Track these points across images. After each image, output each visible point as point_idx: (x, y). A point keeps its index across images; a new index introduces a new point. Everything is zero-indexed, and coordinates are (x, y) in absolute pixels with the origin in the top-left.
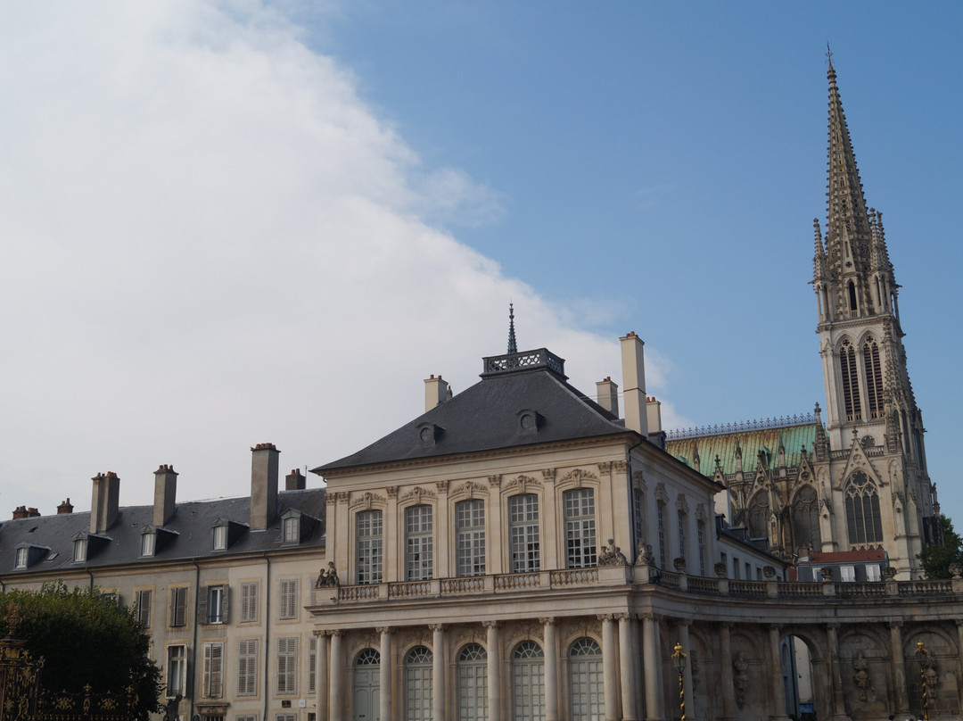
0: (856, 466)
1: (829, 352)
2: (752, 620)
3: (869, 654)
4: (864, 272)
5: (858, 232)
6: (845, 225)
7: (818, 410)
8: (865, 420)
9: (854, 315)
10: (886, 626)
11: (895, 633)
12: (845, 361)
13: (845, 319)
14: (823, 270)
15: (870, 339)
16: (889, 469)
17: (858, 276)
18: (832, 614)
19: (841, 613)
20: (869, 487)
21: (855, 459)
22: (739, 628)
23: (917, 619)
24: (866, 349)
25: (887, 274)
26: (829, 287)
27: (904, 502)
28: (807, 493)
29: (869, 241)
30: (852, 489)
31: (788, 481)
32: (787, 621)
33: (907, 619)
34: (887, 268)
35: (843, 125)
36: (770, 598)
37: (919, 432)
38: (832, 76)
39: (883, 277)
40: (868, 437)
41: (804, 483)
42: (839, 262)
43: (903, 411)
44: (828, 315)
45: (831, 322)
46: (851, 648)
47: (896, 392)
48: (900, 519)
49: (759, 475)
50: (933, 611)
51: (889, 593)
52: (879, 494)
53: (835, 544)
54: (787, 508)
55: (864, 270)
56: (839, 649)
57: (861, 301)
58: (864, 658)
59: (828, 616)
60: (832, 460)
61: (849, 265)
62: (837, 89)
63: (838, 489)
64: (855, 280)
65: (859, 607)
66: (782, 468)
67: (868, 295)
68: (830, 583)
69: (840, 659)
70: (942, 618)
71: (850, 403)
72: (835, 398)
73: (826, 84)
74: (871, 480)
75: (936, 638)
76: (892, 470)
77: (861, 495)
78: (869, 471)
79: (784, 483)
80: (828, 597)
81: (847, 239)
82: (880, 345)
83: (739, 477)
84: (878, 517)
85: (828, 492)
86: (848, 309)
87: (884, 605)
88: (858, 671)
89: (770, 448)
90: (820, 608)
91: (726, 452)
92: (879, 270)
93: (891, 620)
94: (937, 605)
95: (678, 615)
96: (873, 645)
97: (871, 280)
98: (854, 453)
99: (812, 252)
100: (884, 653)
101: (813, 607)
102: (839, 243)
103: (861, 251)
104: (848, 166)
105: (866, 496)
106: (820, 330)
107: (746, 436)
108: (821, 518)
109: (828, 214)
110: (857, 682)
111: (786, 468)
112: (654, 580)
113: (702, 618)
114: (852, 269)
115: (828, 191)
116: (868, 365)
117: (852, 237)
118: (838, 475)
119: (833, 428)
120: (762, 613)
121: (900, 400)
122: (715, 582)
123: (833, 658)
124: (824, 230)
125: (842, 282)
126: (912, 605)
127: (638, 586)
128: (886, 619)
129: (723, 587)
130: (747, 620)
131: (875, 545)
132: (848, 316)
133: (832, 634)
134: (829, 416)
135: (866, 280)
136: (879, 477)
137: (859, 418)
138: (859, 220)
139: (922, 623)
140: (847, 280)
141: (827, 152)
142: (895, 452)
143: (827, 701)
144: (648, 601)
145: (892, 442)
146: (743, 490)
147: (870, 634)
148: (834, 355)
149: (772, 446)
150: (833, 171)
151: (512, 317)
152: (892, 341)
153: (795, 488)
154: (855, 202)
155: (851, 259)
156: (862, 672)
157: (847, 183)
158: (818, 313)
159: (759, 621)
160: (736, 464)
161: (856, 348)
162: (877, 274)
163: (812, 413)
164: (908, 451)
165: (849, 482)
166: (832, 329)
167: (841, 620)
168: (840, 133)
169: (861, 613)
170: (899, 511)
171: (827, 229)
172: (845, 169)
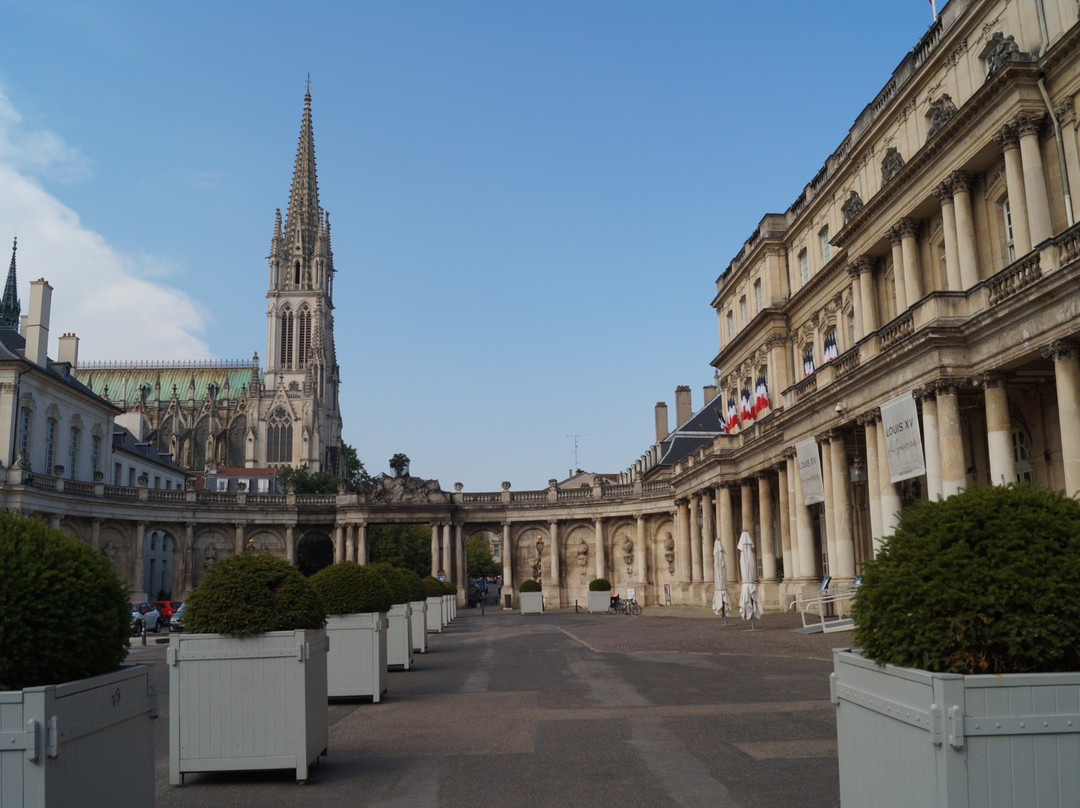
0: (279, 403)
1: (274, 314)
2: (122, 517)
3: (219, 546)
4: (309, 256)
5: (309, 224)
6: (299, 217)
7: (256, 358)
8: (294, 369)
9: (297, 288)
10: (234, 526)
11: (240, 532)
12: (285, 322)
13: (289, 290)
14: (277, 249)
15: (306, 308)
16: (302, 408)
17: (304, 258)
18: (191, 515)
19: (198, 515)
20: (287, 421)
21: (279, 398)
22: (109, 523)
23: (257, 522)
24: (302, 315)
25: (325, 260)
26: (281, 264)
27: (311, 434)
28: (241, 420)
29: (316, 233)
30: (274, 421)
31: (229, 410)
32: (153, 519)
33: (249, 522)
34: (328, 255)
35: (311, 140)
36: (141, 501)
37: (334, 382)
38: (308, 99)
39: (322, 262)
40: (294, 382)
41: (241, 412)
42: (291, 246)
43: (322, 366)
44: (276, 285)
45: (277, 292)
46: (204, 542)
47: (319, 351)
48: (306, 446)
49: (206, 404)
50: (269, 517)
51: (238, 502)
52: (293, 427)
53: (255, 461)
54: (224, 432)
55: (309, 254)
56: (194, 542)
57: (303, 278)
58: (214, 549)
59: (188, 517)
60: (261, 397)
61: (298, 248)
62: (310, 110)
63: (263, 420)
64: (301, 261)
65: (213, 511)
66: (225, 399)
67: (309, 274)
68: (192, 492)
69: (194, 550)
70: (276, 522)
71: (284, 356)
72: (273, 350)
73: (303, 104)
74: (289, 415)
75: (271, 536)
76: (305, 409)
77: (280, 426)
78: (288, 409)
79: (225, 412)
80: (189, 502)
81: (299, 229)
82: (313, 314)
83: (191, 404)
84: (290, 443)
85: (256, 421)
86: (293, 282)
87: (232, 511)
88: (208, 559)
89: (219, 383)
90: (182, 510)
91: (183, 383)
92: (320, 256)
93: (237, 522)
94: (273, 512)
95: (52, 511)
96: (222, 539)
97: (313, 263)
98: (279, 393)
99: (272, 234)
100: (230, 546)
101: (176, 510)
102: (293, 230)
103: (309, 239)
104: (309, 171)
105: (283, 427)
106: (269, 295)
107: (202, 372)
108: (247, 441)
109: (288, 206)
110: (206, 567)
111: (228, 400)
112: (27, 482)
113: (75, 514)
114: (300, 252)
115: (291, 188)
116: (302, 328)
117: (303, 227)
118: (264, 409)
119: (269, 373)
120: (132, 512)
121: (321, 357)
122: (92, 486)
123: (188, 548)
124: (284, 218)
125: (291, 261)
126: (254, 512)
127: (11, 486)
128: (233, 521)
129: (99, 490)
130: (117, 517)
131: (286, 464)
132: (292, 288)
133: (189, 531)
134: (267, 362)
135: (309, 262)
136: (295, 413)
137: (290, 367)
138: (311, 215)
139: (262, 525)
140: (295, 260)
141: (295, 158)
142: (309, 396)
143: (180, 581)
144: (18, 498)
145: (310, 388)
146: (192, 414)
147: (221, 531)
148: (277, 317)
149: (221, 382)
150: (298, 174)
151: (15, 249)
152: (321, 312)
153: (233, 416)
154: (310, 201)
155: (300, 244)
156: (211, 560)
157: (306, 185)
158: (269, 282)
159: (128, 518)
160: (189, 395)
161: (294, 313)
162: (318, 259)
163: (251, 359)
164: (321, 396)
165: (272, 415)
166: (279, 296)
167: (197, 520)
168: (307, 145)
169: (215, 515)
170: (305, 440)
171: (286, 218)
172: (306, 174)
